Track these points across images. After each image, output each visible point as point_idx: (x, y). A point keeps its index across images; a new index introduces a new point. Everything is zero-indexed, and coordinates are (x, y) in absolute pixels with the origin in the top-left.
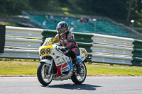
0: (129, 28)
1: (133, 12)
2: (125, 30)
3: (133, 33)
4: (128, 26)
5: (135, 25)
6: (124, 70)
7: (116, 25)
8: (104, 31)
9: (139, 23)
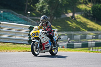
0: (26, 17)
1: (29, 6)
2: (23, 19)
3: (29, 20)
4: (26, 16)
5: (31, 15)
6: (23, 47)
7: (17, 15)
8: (9, 20)
9: (34, 14)
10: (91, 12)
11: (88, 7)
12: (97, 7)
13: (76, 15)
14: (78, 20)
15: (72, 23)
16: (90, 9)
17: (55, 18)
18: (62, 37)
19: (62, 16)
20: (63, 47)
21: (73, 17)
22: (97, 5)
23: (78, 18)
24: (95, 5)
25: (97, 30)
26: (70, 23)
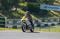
10: (27, 7)
11: (25, 4)
12: (30, 4)
13: (18, 9)
14: (19, 12)
15: (16, 14)
16: (26, 5)
17: (5, 11)
18: (10, 22)
19: (10, 10)
20: (10, 28)
21: (16, 10)
22: (30, 3)
23: (19, 11)
24: (29, 3)
26: (14, 14)
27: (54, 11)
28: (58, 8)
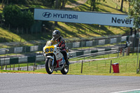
10: (3, 16)
22: (10, 6)
24: (7, 6)
25: (12, 41)
27: (66, 23)
28: (75, 17)
